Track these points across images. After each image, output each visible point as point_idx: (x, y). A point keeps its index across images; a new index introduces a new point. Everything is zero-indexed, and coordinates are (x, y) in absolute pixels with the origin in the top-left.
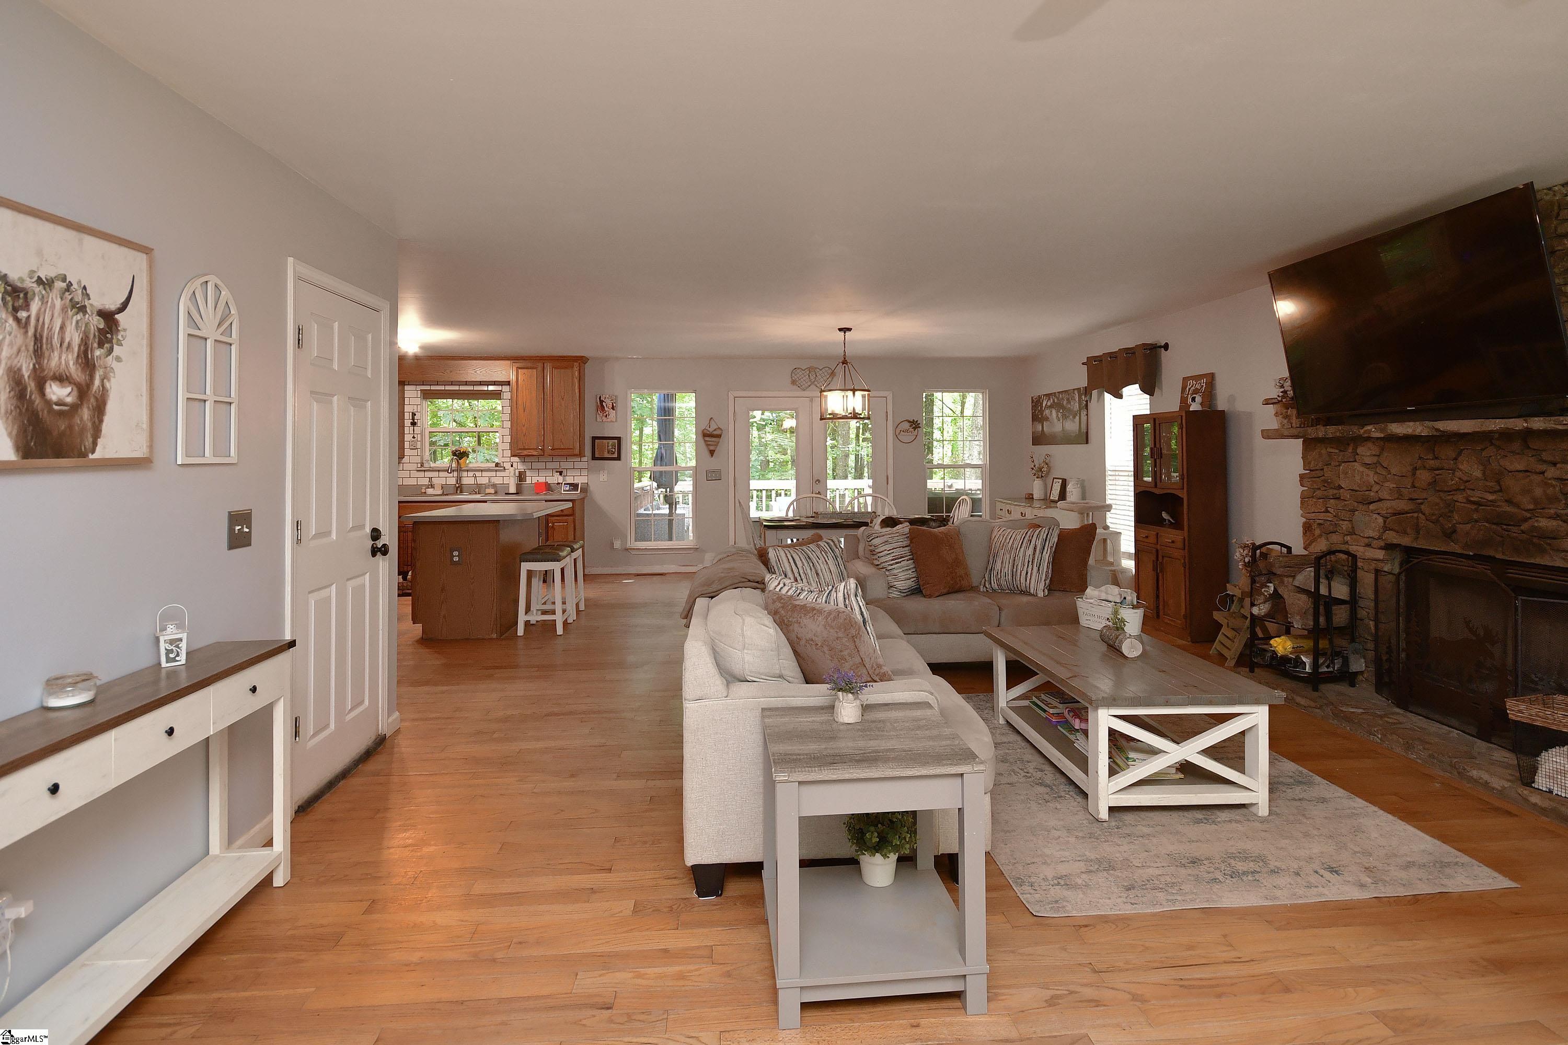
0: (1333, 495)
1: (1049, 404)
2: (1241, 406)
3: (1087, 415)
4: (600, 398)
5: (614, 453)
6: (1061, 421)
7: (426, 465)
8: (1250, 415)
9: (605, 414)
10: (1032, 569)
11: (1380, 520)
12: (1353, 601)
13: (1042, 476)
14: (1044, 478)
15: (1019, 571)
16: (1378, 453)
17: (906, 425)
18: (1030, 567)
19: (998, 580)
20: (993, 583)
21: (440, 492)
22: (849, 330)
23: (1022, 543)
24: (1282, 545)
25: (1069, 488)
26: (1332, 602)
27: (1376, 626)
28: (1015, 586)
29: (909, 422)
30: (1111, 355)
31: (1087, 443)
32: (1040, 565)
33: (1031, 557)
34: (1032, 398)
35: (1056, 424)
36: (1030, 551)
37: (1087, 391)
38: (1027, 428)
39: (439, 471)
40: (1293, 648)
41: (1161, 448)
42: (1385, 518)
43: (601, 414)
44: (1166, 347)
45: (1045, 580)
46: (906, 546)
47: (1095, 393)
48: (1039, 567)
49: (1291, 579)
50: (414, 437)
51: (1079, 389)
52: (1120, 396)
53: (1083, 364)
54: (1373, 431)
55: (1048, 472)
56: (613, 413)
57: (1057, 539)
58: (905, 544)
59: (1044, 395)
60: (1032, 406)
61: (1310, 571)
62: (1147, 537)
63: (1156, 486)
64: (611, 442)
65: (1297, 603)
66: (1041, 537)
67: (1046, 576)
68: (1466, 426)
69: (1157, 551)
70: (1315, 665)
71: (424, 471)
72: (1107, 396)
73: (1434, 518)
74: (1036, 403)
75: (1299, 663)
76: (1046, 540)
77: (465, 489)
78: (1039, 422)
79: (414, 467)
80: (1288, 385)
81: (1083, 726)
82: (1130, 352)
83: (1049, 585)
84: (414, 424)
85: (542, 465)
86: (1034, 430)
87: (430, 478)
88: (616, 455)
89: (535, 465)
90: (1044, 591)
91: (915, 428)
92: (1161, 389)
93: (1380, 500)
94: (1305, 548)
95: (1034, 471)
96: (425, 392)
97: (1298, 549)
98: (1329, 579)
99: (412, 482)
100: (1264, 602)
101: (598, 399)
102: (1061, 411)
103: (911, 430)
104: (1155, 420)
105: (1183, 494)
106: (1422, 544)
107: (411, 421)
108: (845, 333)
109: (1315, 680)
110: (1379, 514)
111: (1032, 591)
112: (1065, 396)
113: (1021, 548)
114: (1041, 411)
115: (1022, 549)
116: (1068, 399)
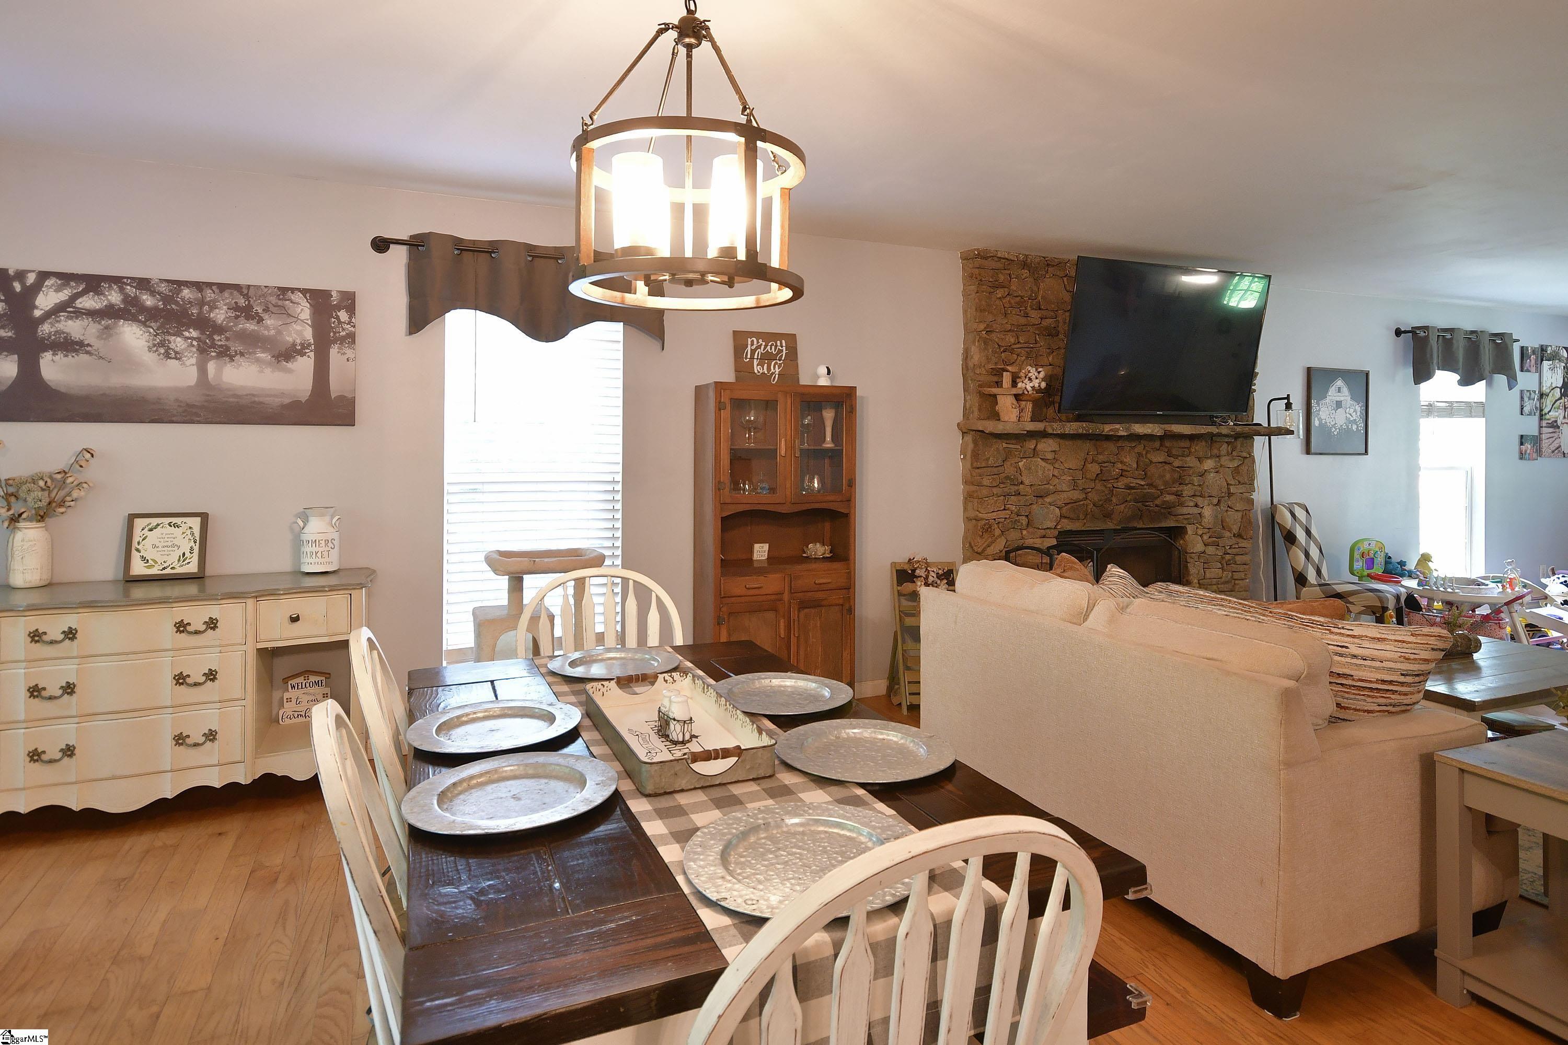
11: (1057, 510)
42: (1061, 508)
73: (1100, 503)
93: (1057, 492)
102: (189, 334)
105: (849, 508)
110: (1055, 505)
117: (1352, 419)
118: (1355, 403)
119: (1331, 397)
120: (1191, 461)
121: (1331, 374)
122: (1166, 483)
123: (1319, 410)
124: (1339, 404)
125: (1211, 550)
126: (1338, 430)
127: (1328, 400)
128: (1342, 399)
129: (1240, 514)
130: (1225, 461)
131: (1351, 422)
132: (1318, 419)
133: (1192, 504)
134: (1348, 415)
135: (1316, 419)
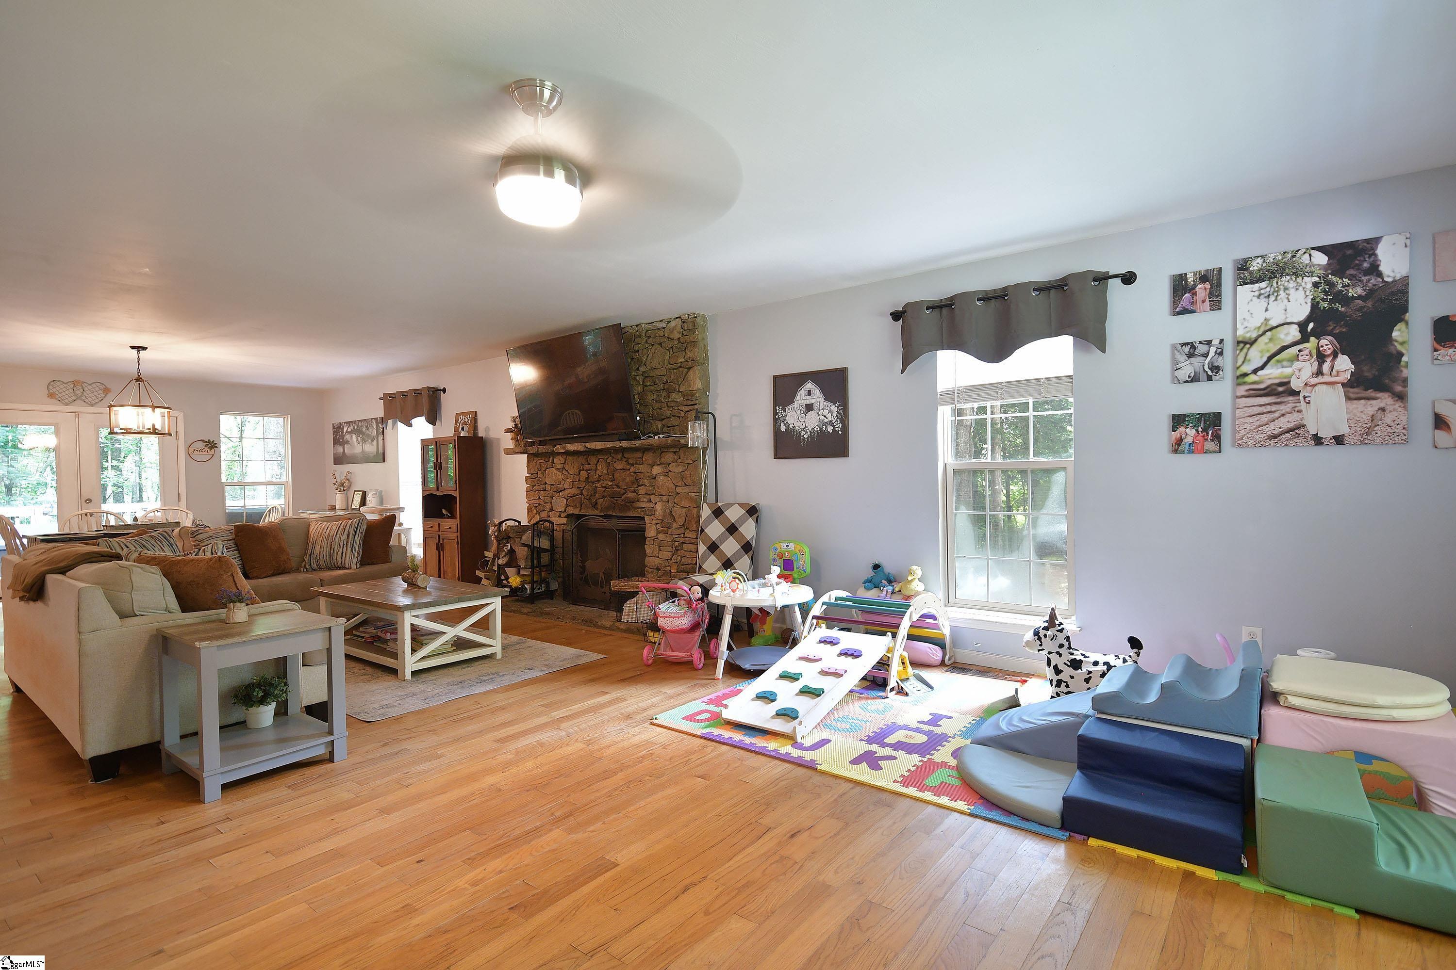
0: (543, 488)
1: (349, 430)
2: (493, 435)
3: (384, 439)
6: (361, 444)
8: (498, 439)
10: (347, 550)
11: (565, 500)
12: (552, 550)
13: (344, 490)
14: (345, 492)
15: (336, 552)
16: (563, 462)
17: (201, 445)
18: (345, 548)
19: (317, 561)
20: (312, 564)
22: (144, 348)
23: (338, 531)
24: (516, 521)
25: (369, 497)
26: (541, 550)
27: (563, 562)
28: (332, 564)
29: (204, 441)
30: (403, 393)
31: (384, 461)
32: (353, 546)
33: (346, 541)
34: (333, 424)
35: (355, 446)
36: (345, 537)
37: (383, 421)
38: (330, 450)
40: (521, 581)
41: (441, 463)
42: (567, 500)
44: (444, 390)
45: (357, 557)
46: (230, 540)
47: (390, 422)
48: (352, 548)
49: (519, 539)
51: (376, 419)
52: (410, 425)
53: (380, 399)
54: (559, 448)
55: (349, 487)
57: (366, 527)
58: (229, 538)
59: (345, 423)
60: (334, 432)
61: (530, 533)
62: (432, 527)
63: (438, 490)
65: (522, 552)
66: (353, 526)
67: (358, 553)
68: (598, 445)
69: (439, 536)
70: (532, 589)
72: (400, 425)
73: (588, 497)
74: (338, 429)
75: (523, 589)
76: (357, 527)
78: (340, 445)
80: (517, 420)
81: (393, 637)
82: (417, 392)
83: (361, 561)
86: (335, 452)
90: (356, 565)
91: (211, 448)
92: (440, 420)
93: (565, 489)
94: (528, 522)
95: (336, 486)
97: (525, 522)
98: (539, 537)
100: (505, 556)
102: (361, 436)
103: (206, 449)
104: (436, 442)
105: (456, 494)
106: (583, 512)
108: (139, 351)
109: (533, 598)
110: (564, 497)
111: (347, 566)
112: (365, 424)
113: (336, 535)
114: (343, 436)
115: (338, 536)
116: (367, 427)
117: (826, 420)
118: (830, 404)
119: (799, 402)
120: (642, 468)
121: (800, 379)
122: (627, 484)
123: (786, 416)
124: (809, 408)
125: (661, 536)
126: (809, 433)
127: (796, 404)
128: (813, 401)
129: (684, 510)
130: (673, 468)
131: (825, 424)
132: (785, 424)
133: (645, 500)
134: (822, 417)
135: (782, 424)
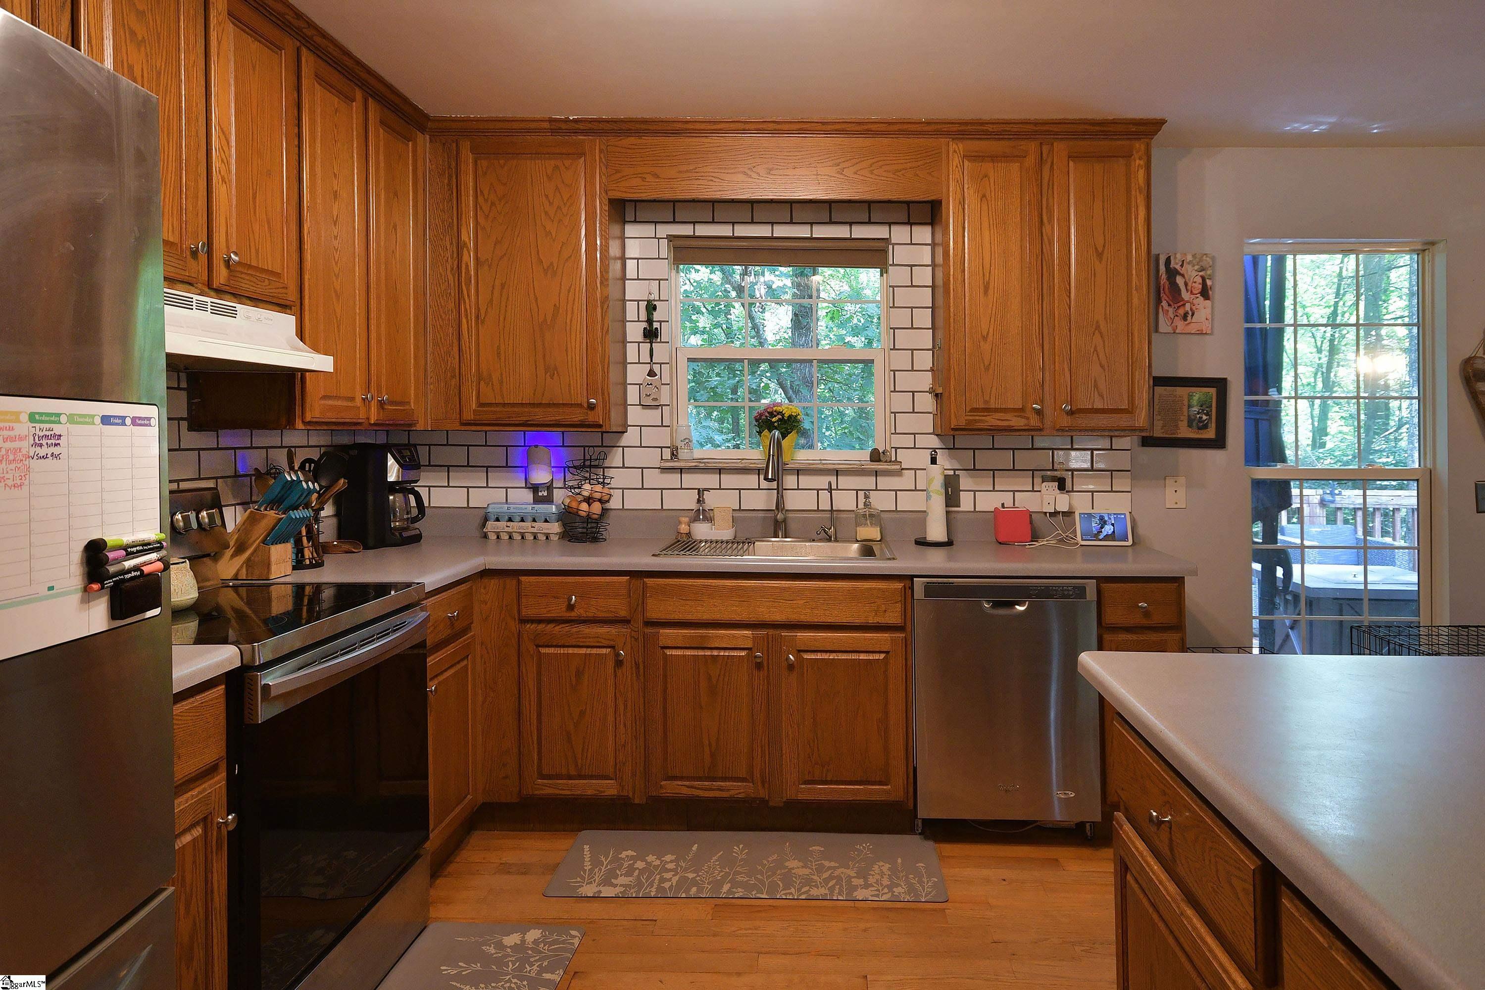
4: (1168, 261)
5: (1205, 427)
7: (683, 454)
9: (1181, 312)
21: (727, 534)
39: (720, 471)
43: (1171, 310)
50: (651, 373)
56: (1203, 308)
64: (1198, 394)
71: (681, 470)
77: (793, 526)
79: (652, 458)
84: (651, 334)
85: (1004, 459)
87: (701, 492)
88: (1210, 434)
89: (985, 459)
96: (680, 243)
99: (650, 501)
101: (1162, 268)
107: (645, 325)
